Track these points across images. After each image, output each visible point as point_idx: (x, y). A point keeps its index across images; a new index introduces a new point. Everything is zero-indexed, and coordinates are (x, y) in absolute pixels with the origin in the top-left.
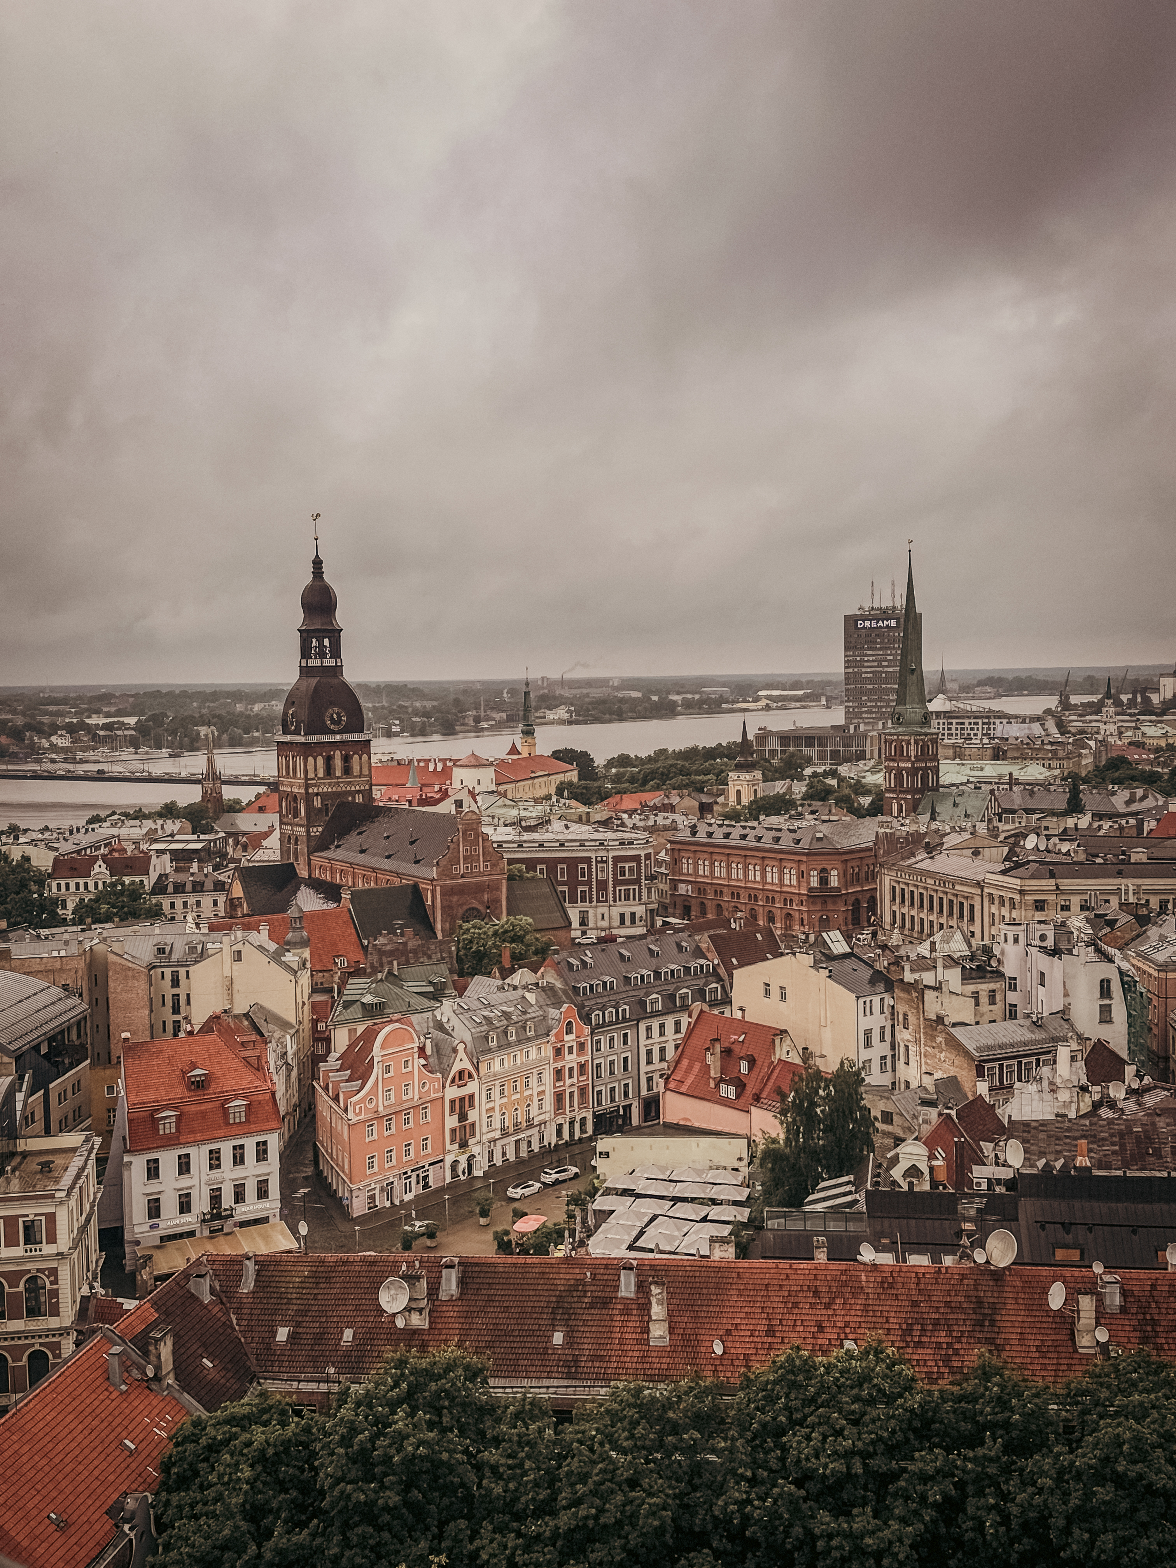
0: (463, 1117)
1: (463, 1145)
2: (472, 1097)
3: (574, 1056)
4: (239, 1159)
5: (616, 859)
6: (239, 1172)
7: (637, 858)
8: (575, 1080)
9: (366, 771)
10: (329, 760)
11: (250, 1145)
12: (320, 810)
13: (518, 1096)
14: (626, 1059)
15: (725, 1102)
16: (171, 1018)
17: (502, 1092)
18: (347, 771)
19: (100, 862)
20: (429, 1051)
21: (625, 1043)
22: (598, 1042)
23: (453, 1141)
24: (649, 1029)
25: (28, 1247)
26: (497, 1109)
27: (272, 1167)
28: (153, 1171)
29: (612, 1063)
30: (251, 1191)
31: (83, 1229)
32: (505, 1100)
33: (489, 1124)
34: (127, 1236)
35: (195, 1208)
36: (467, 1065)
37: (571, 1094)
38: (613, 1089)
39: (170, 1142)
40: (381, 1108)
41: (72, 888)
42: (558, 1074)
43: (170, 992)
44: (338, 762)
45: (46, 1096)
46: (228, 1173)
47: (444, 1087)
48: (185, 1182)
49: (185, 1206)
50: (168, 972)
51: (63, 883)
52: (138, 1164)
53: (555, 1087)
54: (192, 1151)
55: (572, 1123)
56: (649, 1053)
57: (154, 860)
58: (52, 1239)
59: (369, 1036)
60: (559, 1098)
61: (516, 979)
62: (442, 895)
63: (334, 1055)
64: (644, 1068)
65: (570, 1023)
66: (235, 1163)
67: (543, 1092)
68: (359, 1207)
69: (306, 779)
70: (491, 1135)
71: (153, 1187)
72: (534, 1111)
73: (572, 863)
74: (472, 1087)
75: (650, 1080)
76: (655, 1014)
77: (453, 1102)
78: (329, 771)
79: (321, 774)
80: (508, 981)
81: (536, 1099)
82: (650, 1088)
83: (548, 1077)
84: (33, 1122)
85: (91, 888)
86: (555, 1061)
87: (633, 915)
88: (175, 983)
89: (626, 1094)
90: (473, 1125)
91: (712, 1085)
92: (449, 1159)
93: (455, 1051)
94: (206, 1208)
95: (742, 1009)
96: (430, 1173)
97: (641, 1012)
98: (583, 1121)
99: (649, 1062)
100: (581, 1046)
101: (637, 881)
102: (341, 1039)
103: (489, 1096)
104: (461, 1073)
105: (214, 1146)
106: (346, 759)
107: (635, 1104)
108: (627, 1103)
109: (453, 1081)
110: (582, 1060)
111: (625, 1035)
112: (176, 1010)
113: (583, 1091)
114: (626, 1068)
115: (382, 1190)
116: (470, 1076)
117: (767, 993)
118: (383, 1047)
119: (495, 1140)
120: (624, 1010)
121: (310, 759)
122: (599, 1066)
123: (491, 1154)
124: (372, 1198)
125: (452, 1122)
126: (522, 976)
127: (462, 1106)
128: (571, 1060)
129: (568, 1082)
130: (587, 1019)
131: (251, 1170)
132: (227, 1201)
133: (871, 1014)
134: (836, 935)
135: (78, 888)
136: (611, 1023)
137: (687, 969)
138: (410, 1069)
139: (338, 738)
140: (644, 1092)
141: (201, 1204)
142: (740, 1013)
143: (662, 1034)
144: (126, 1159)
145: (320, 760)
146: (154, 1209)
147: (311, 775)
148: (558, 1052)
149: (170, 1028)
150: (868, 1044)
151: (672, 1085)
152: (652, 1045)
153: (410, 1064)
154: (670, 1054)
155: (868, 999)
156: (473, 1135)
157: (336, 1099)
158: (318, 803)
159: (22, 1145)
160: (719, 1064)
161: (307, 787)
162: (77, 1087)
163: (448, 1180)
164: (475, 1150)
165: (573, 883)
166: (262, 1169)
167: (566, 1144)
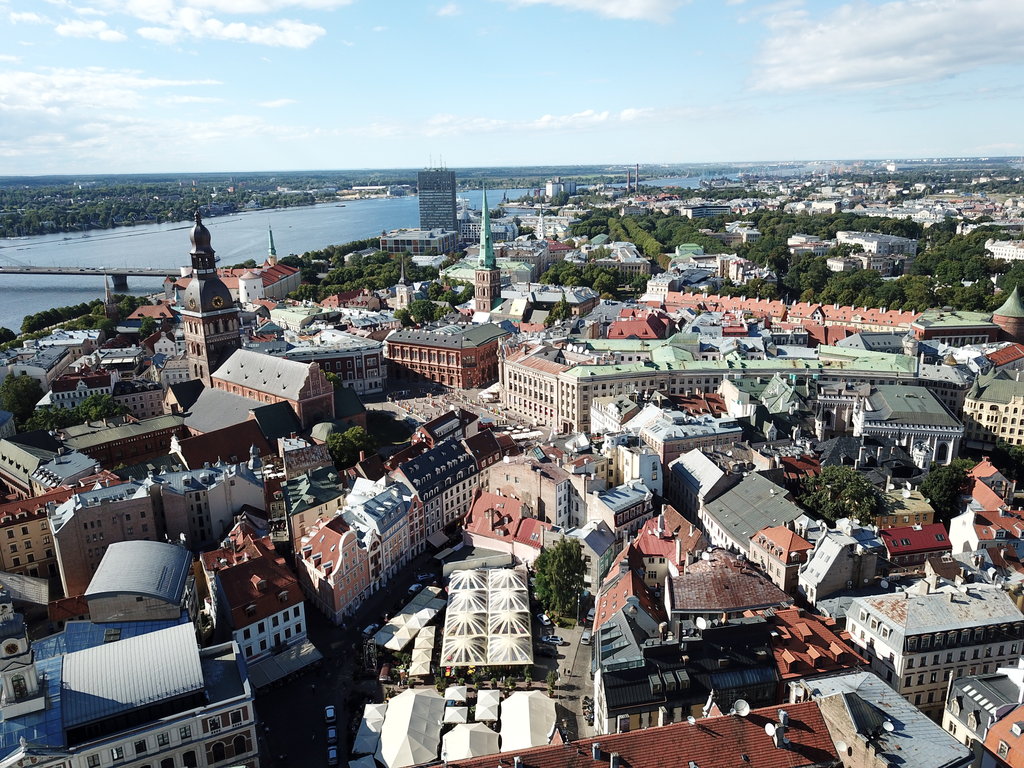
0: (376, 563)
1: (377, 575)
2: (379, 553)
3: (417, 517)
6: (287, 624)
8: (418, 528)
10: (216, 324)
11: (291, 610)
13: (397, 544)
14: (438, 512)
15: (499, 538)
17: (391, 545)
18: (226, 329)
21: (437, 504)
22: (427, 508)
23: (373, 576)
25: (235, 724)
26: (390, 553)
27: (302, 618)
28: (247, 635)
29: (433, 515)
30: (293, 631)
32: (392, 548)
33: (386, 562)
35: (268, 647)
36: (376, 539)
37: (417, 535)
38: (433, 527)
40: (345, 574)
41: (66, 396)
42: (412, 528)
43: (195, 504)
44: (221, 325)
46: (282, 626)
47: (368, 553)
48: (262, 636)
49: (263, 646)
52: (240, 633)
53: (411, 534)
54: (265, 621)
55: (417, 546)
56: (447, 505)
57: (112, 377)
59: (327, 534)
60: (412, 538)
62: (303, 407)
63: (305, 540)
64: (445, 512)
65: (415, 504)
67: (406, 538)
68: (339, 618)
69: (205, 336)
70: (387, 566)
72: (403, 548)
73: (343, 360)
74: (379, 548)
75: (447, 517)
76: (449, 487)
77: (372, 557)
80: (378, 482)
81: (403, 543)
82: (447, 521)
83: (408, 531)
85: (77, 395)
86: (410, 522)
88: (198, 497)
89: (439, 527)
90: (380, 565)
91: (491, 528)
92: (372, 584)
93: (372, 535)
94: (273, 644)
95: (499, 489)
96: (365, 593)
97: (443, 488)
98: (422, 545)
99: (447, 509)
100: (420, 512)
101: (377, 367)
103: (386, 549)
104: (374, 543)
105: (274, 615)
106: (226, 324)
109: (372, 549)
110: (421, 518)
111: (437, 500)
113: (421, 532)
114: (438, 516)
115: (347, 609)
116: (379, 544)
118: (343, 546)
119: (389, 568)
120: (437, 489)
121: (206, 325)
122: (427, 518)
123: (388, 574)
124: (344, 614)
125: (372, 567)
127: (376, 558)
128: (416, 520)
129: (416, 530)
130: (422, 498)
131: (293, 620)
132: (283, 638)
133: (561, 490)
135: (69, 396)
136: (431, 497)
137: (459, 460)
138: (355, 551)
139: (220, 312)
140: (446, 523)
141: (271, 643)
142: (498, 491)
143: (452, 494)
144: (234, 632)
145: (211, 325)
146: (249, 652)
147: (207, 334)
148: (412, 518)
150: (560, 504)
151: (469, 529)
152: (448, 501)
153: (354, 549)
154: (455, 502)
155: (560, 485)
156: (380, 569)
158: (212, 347)
160: (493, 519)
161: (205, 340)
163: (372, 593)
164: (382, 575)
166: (298, 619)
167: (416, 558)
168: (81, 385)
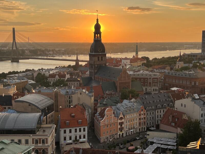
0: (121, 126)
1: (121, 131)
2: (123, 122)
3: (143, 116)
4: (80, 131)
5: (153, 78)
6: (80, 133)
7: (157, 78)
8: (143, 120)
9: (105, 60)
10: (98, 58)
11: (82, 128)
12: (97, 67)
13: (132, 123)
14: (153, 117)
15: (172, 126)
16: (69, 104)
17: (129, 122)
18: (102, 60)
19: (57, 75)
20: (115, 113)
21: (153, 114)
22: (148, 113)
23: (119, 130)
24: (158, 111)
25: (43, 144)
26: (128, 125)
27: (86, 133)
28: (65, 132)
29: (150, 117)
30: (82, 137)
31: (52, 141)
32: (129, 123)
33: (126, 128)
34: (60, 143)
35: (72, 140)
36: (122, 116)
37: (142, 123)
38: (150, 123)
39: (68, 127)
40: (106, 123)
41: (52, 80)
42: (140, 119)
43: (69, 100)
44: (100, 58)
45: (47, 117)
47: (118, 120)
48: (70, 134)
49: (70, 139)
50: (68, 96)
51: (51, 79)
52: (62, 131)
53: (139, 121)
54: (72, 129)
55: (142, 128)
56: (158, 116)
57: (67, 75)
58: (47, 143)
59: (104, 109)
60: (140, 123)
61: (132, 100)
62: (119, 84)
63: (98, 113)
64: (157, 119)
65: (142, 109)
66: (79, 132)
67: (137, 122)
68: (102, 141)
69: (94, 61)
70: (127, 130)
71: (65, 135)
72: (135, 126)
73: (144, 79)
74: (123, 120)
75: (158, 121)
76: (159, 108)
77: (119, 123)
78: (98, 60)
79: (97, 60)
80: (131, 101)
81: (135, 123)
82: (158, 123)
83: (138, 119)
84: (44, 122)
85: (55, 80)
86: (139, 116)
87: (156, 89)
88: (70, 98)
89: (153, 124)
90: (123, 127)
91: (170, 123)
92: (118, 134)
93: (120, 114)
95: (177, 108)
96: (115, 136)
97: (156, 108)
98: (144, 128)
99: (158, 118)
100: (144, 114)
101: (157, 83)
102: (99, 110)
103: (126, 122)
104: (121, 118)
105: (76, 128)
106: (102, 58)
107: (155, 125)
108: (153, 125)
109: (120, 119)
110: (145, 116)
111: (153, 112)
112: (70, 103)
113: (144, 123)
114: (153, 119)
115: (106, 138)
116: (123, 118)
117: (182, 105)
118: (107, 112)
119: (127, 131)
120: (153, 108)
121: (95, 58)
122: (148, 118)
123: (126, 133)
124: (104, 140)
125: (119, 127)
126: (133, 100)
127: (121, 124)
128: (142, 116)
129: (142, 121)
130: (146, 109)
131: (82, 133)
132: (78, 138)
133: (203, 110)
134: (196, 95)
135: (53, 80)
136: (150, 110)
137: (166, 100)
138: (111, 116)
139: (100, 53)
140: (156, 123)
141: (73, 138)
142: (176, 109)
143: (160, 112)
144: (60, 129)
145: (97, 58)
146: (65, 139)
147: (95, 60)
148: (140, 115)
149: (68, 106)
150: (202, 116)
151: (162, 122)
152: (158, 114)
153: (112, 115)
154: (162, 116)
155: (202, 108)
156: (123, 129)
157: (98, 121)
158: (96, 66)
159: (42, 126)
160: (171, 119)
161: (94, 62)
162: (52, 116)
163: (118, 137)
164: (124, 132)
165: (144, 83)
166: (84, 133)
167: (141, 132)
168: (57, 77)
